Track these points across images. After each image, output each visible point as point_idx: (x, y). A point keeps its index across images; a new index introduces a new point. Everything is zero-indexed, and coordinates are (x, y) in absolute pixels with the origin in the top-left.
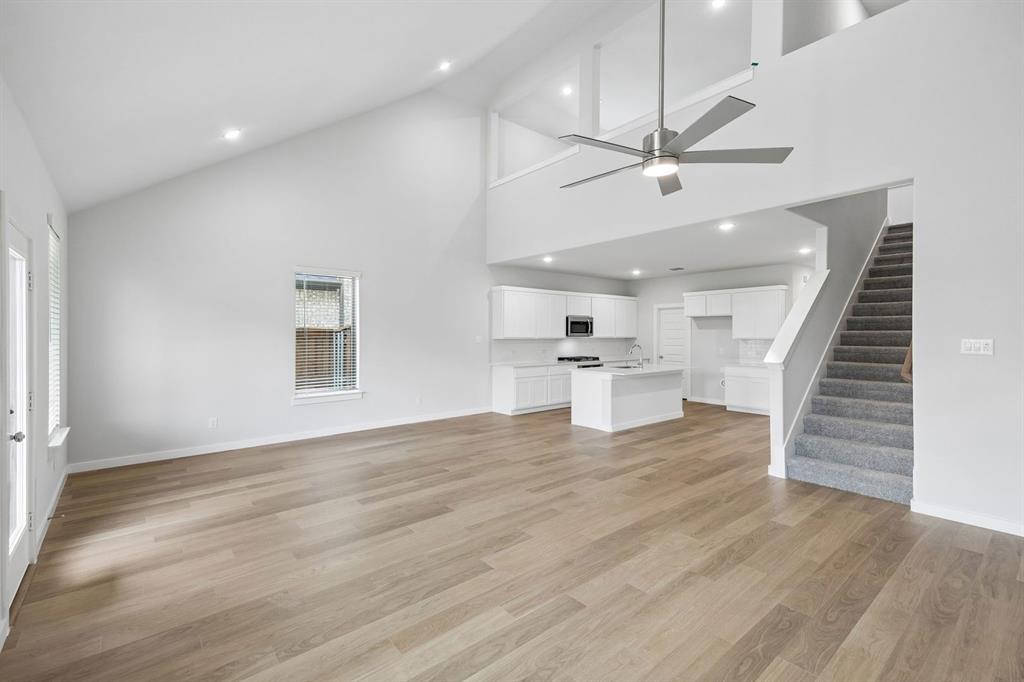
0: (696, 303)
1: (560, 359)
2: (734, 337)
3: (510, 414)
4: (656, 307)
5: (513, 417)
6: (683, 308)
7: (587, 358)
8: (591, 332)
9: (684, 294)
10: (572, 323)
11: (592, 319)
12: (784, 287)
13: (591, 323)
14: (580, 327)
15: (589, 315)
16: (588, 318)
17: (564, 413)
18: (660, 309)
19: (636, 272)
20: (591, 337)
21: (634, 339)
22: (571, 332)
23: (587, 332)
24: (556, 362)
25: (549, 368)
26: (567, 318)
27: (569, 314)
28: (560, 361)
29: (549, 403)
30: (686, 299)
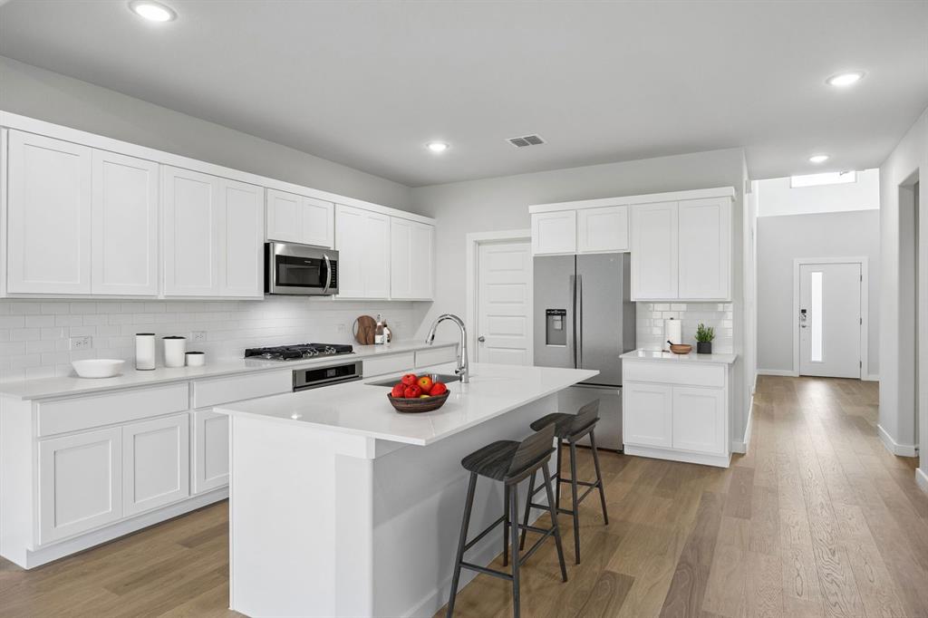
1: (251, 353)
2: (633, 298)
3: (24, 564)
4: (471, 236)
6: (529, 240)
7: (320, 349)
8: (334, 285)
9: (532, 209)
10: (281, 259)
11: (336, 253)
12: (731, 191)
13: (334, 264)
14: (302, 271)
16: (328, 251)
18: (479, 243)
19: (438, 148)
20: (333, 297)
21: (427, 303)
22: (278, 284)
23: (323, 284)
24: (240, 362)
25: (196, 385)
26: (267, 247)
27: (271, 237)
28: (252, 360)
29: (195, 491)
30: (534, 219)
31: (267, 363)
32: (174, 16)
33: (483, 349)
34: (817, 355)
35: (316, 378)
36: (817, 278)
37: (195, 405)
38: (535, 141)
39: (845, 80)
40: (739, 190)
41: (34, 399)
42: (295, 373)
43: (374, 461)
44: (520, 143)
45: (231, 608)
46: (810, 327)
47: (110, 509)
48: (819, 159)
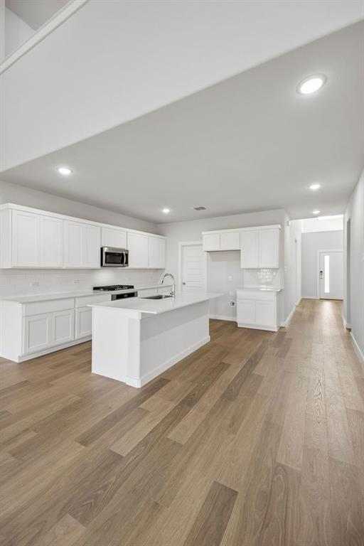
0: (213, 240)
1: (95, 289)
2: (242, 267)
3: (17, 361)
4: (180, 244)
5: (20, 364)
6: (202, 245)
7: (122, 287)
8: (127, 263)
9: (203, 233)
10: (107, 253)
11: (128, 251)
12: (279, 226)
13: (127, 255)
14: (115, 258)
15: (124, 247)
16: (124, 250)
17: (84, 348)
18: (183, 246)
19: (166, 211)
20: (126, 268)
21: (162, 270)
22: (106, 263)
23: (122, 262)
24: (91, 291)
25: (77, 300)
26: (102, 249)
27: (103, 245)
28: (95, 291)
29: (76, 338)
30: (204, 237)
31: (102, 292)
32: (72, 171)
33: (184, 287)
34: (327, 290)
35: (120, 297)
36: (327, 258)
37: (76, 306)
38: (203, 208)
39: (315, 187)
40: (283, 226)
41: (23, 303)
42: (112, 296)
43: (141, 320)
44: (197, 209)
45: (92, 372)
46: (324, 278)
47: (47, 342)
48: (316, 212)
